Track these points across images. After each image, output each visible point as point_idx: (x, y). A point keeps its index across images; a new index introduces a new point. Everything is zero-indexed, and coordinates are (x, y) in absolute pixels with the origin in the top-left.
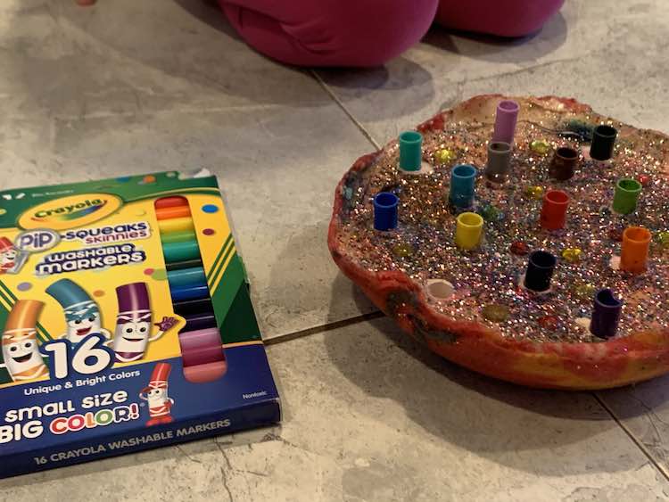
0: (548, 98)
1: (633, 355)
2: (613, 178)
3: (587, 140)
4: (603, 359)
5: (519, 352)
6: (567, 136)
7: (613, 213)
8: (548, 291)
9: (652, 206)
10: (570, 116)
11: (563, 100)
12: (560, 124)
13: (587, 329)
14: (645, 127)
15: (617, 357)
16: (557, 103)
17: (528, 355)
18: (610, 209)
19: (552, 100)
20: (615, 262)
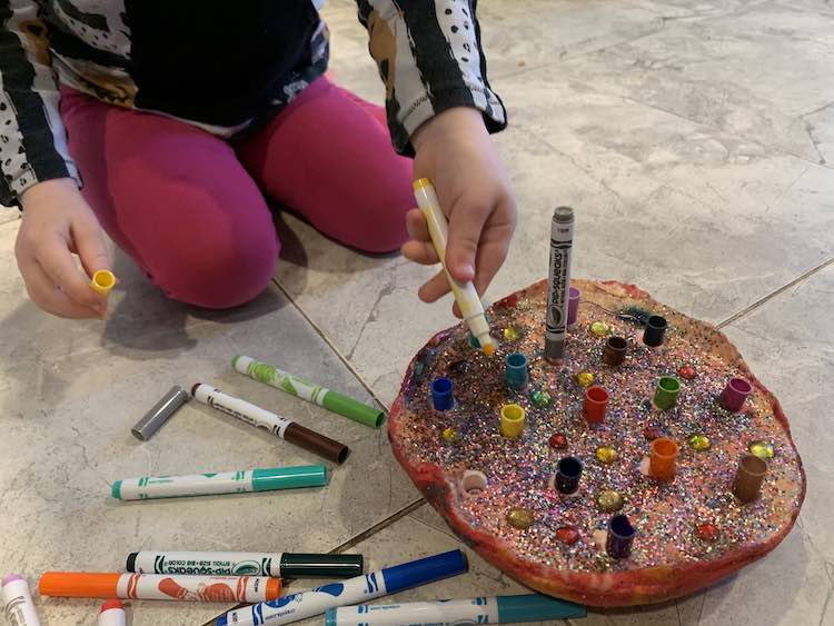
0: (611, 283)
1: (639, 589)
2: (660, 366)
3: (643, 323)
4: (608, 591)
5: (528, 574)
6: (626, 320)
7: (654, 406)
8: (575, 494)
9: (692, 401)
10: (630, 302)
11: (624, 286)
12: (619, 307)
13: (603, 546)
14: (696, 317)
15: (622, 591)
16: (619, 288)
17: (536, 579)
18: (652, 402)
19: (614, 285)
20: (644, 466)
